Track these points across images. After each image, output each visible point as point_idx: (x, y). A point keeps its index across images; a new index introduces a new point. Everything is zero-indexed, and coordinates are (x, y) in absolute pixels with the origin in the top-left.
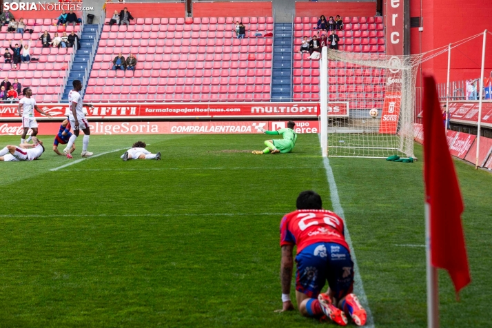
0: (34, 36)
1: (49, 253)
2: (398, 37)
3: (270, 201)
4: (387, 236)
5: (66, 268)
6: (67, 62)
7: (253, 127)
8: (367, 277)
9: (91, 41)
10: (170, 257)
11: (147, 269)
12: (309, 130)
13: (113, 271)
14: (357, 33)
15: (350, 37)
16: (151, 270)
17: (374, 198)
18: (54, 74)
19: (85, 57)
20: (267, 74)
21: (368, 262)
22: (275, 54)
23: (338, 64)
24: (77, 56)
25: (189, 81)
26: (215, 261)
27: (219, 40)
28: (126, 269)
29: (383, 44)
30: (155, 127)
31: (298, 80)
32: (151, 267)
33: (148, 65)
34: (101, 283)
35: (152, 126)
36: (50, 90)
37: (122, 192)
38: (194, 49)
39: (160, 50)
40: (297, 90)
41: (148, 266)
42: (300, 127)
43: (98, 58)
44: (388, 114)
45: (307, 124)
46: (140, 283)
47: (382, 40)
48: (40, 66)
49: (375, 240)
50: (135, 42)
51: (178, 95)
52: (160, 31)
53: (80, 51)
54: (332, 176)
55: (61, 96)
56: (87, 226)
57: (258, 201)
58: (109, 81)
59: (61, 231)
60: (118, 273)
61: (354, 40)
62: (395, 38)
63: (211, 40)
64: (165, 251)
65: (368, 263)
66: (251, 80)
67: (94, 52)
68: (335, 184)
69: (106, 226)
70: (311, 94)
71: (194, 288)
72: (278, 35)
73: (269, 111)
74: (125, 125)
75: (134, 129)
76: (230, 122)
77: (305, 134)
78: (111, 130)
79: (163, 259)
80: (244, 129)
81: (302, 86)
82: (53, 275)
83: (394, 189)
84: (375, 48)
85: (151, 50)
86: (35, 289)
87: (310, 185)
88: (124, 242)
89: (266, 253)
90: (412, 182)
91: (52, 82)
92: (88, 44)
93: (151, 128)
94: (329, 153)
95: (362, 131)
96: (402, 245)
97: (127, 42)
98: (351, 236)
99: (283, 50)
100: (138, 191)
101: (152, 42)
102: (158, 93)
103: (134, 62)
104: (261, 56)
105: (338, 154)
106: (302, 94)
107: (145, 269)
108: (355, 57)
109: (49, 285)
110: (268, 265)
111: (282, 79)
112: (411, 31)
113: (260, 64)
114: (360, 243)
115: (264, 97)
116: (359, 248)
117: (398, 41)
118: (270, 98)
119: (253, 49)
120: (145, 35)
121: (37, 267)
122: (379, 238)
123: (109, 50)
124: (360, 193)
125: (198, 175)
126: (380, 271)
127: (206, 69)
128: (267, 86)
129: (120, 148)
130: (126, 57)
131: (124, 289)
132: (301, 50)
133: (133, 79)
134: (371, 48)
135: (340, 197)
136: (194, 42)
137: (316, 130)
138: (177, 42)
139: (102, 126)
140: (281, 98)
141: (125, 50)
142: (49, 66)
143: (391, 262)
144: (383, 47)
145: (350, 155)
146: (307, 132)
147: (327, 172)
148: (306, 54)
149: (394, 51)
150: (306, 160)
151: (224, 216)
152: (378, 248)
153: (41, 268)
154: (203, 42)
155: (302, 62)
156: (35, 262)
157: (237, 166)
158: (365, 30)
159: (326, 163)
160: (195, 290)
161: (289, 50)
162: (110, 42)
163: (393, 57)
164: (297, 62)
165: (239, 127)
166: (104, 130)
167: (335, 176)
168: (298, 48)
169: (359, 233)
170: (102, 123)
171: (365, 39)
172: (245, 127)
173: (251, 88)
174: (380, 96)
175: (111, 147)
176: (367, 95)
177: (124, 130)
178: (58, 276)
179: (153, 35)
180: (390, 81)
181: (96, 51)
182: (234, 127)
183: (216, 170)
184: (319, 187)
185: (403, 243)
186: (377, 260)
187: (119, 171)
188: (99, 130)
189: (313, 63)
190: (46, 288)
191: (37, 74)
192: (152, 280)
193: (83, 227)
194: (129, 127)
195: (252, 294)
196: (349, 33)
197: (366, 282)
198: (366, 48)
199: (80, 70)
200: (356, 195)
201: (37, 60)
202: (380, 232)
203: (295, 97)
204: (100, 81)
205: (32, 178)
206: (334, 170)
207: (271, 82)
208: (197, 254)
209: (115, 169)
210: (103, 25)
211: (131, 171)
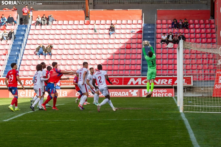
3: (151, 141)
6: (7, 50)
9: (23, 36)
12: (166, 95)
14: (198, 31)
15: (193, 33)
19: (19, 47)
20: (138, 58)
23: (191, 51)
24: (14, 45)
29: (215, 38)
30: (65, 93)
33: (60, 52)
35: (63, 92)
39: (68, 42)
42: (160, 93)
43: (27, 47)
44: (218, 84)
45: (165, 90)
47: (214, 35)
53: (15, 42)
55: (3, 72)
61: (196, 35)
63: (102, 35)
66: (128, 62)
68: (191, 130)
70: (167, 71)
72: (146, 32)
73: (140, 82)
76: (114, 90)
77: (164, 97)
80: (124, 93)
81: (162, 66)
84: (210, 40)
85: (62, 42)
87: (175, 130)
92: (21, 38)
94: (184, 110)
95: (201, 95)
100: (64, 134)
101: (63, 37)
104: (135, 46)
105: (190, 110)
106: (161, 71)
108: (202, 46)
113: (134, 51)
115: (136, 73)
118: (141, 74)
123: (34, 42)
124: (209, 135)
125: (101, 124)
127: (98, 54)
128: (139, 66)
130: (46, 46)
132: (161, 42)
134: (207, 40)
137: (171, 94)
139: (30, 92)
141: (45, 42)
144: (215, 40)
145: (198, 111)
146: (165, 96)
147: (185, 122)
148: (164, 44)
150: (169, 114)
154: (96, 36)
155: (161, 50)
157: (125, 118)
158: (203, 28)
159: (183, 116)
161: (153, 42)
162: (35, 37)
164: (159, 50)
165: (120, 93)
168: (159, 41)
170: (30, 90)
171: (203, 34)
172: (125, 93)
174: (213, 72)
176: (204, 71)
179: (64, 32)
181: (26, 43)
182: (117, 93)
183: (112, 121)
184: (182, 132)
187: (48, 122)
189: (169, 50)
196: (193, 31)
198: (204, 40)
199: (16, 55)
200: (206, 137)
204: (29, 62)
206: (189, 121)
207: (141, 63)
209: (46, 120)
210: (30, 25)
211: (56, 122)
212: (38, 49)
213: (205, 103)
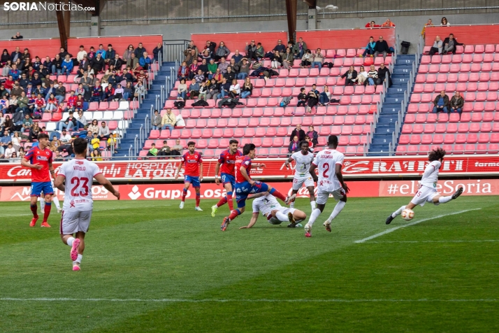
0: (334, 71)
6: (375, 104)
9: (406, 75)
18: (360, 119)
19: (398, 97)
24: (388, 95)
30: (487, 186)
33: (478, 106)
35: (484, 185)
36: (353, 139)
37: (447, 270)
39: (494, 86)
43: (415, 97)
48: (341, 109)
50: (463, 77)
52: (494, 61)
53: (391, 89)
55: (368, 147)
56: (403, 314)
58: (429, 128)
59: (370, 320)
67: (409, 90)
69: (428, 314)
85: (482, 86)
91: (357, 129)
92: (402, 80)
93: (481, 187)
97: (452, 77)
100: (468, 269)
101: (484, 76)
102: (492, 143)
103: (461, 102)
120: (475, 67)
123: (428, 87)
133: (459, 124)
141: (450, 87)
142: (352, 109)
162: (431, 77)
179: (486, 66)
181: (412, 89)
191: (338, 119)
193: (398, 314)
199: (392, 113)
201: (338, 101)
204: (417, 128)
205: (333, 253)
209: (437, 240)
210: (421, 55)
211: (457, 243)
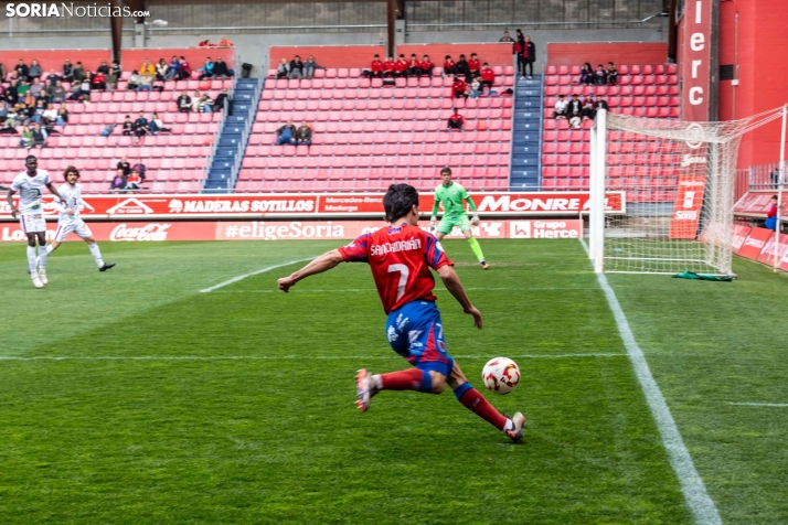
0: (165, 95)
1: (223, 412)
2: (700, 95)
3: (530, 338)
4: (715, 391)
5: (250, 433)
6: (212, 134)
7: (482, 229)
8: (697, 449)
9: (247, 102)
10: (399, 418)
11: (370, 436)
13: (319, 439)
14: (639, 89)
15: (628, 95)
16: (375, 437)
17: (683, 333)
18: (194, 151)
19: (238, 127)
20: (504, 151)
21: (693, 428)
22: (516, 120)
23: (622, 135)
24: (227, 124)
25: (390, 161)
26: (467, 425)
27: (435, 101)
28: (339, 436)
29: (677, 106)
30: (338, 229)
31: (552, 159)
32: (375, 434)
33: (329, 138)
34: (305, 455)
36: (187, 174)
37: (312, 324)
38: (397, 114)
39: (347, 115)
40: (548, 175)
41: (369, 431)
43: (257, 127)
44: (682, 209)
45: (562, 224)
46: (362, 456)
47: (676, 99)
48: (173, 139)
49: (698, 396)
50: (312, 105)
51: (373, 181)
52: (347, 87)
53: (231, 117)
54: (616, 301)
55: (204, 183)
56: (269, 373)
57: (512, 337)
58: (274, 162)
59: (233, 379)
60: (328, 442)
61: (634, 100)
62: (697, 95)
63: (422, 100)
64: (391, 410)
65: (695, 430)
66: (481, 159)
67: (251, 118)
68: (622, 313)
69: (298, 373)
70: (568, 180)
71: (444, 464)
72: (522, 93)
73: (506, 205)
74: (296, 226)
75: (308, 231)
77: (560, 239)
78: (275, 234)
79: (391, 422)
81: (555, 168)
82: (234, 443)
83: (711, 321)
84: (665, 111)
85: (335, 115)
86: (212, 465)
87: (585, 314)
88: (327, 396)
89: (539, 414)
90: (734, 310)
91: (191, 163)
92: (243, 107)
93: (333, 230)
94: (605, 267)
95: (643, 234)
96: (739, 404)
97: (300, 105)
98: (661, 389)
99: (528, 115)
100: (335, 322)
101: (337, 104)
102: (345, 180)
103: (309, 133)
104: (496, 124)
105: (619, 269)
106: (555, 180)
107: (366, 436)
108: (646, 124)
109: (230, 457)
110: (546, 431)
111: (525, 158)
112: (720, 85)
113: (495, 136)
114: (676, 400)
115: (499, 184)
116: (677, 407)
117: (700, 101)
118: (508, 187)
119: (483, 113)
120: (327, 94)
121: (209, 432)
122: (705, 392)
123: (273, 116)
124: (662, 326)
126: (714, 441)
127: (415, 143)
128: (504, 168)
129: (294, 259)
130: (297, 125)
131: (341, 465)
132: (555, 115)
133: (308, 158)
134: (659, 111)
135: (633, 332)
136: (399, 104)
138: (374, 104)
140: (524, 186)
141: (298, 116)
142: (186, 140)
143: (728, 429)
144: (677, 110)
145: (637, 270)
149: (695, 115)
150: (571, 277)
151: (466, 359)
152: (704, 408)
153: (214, 433)
154: (411, 103)
155: (556, 132)
156: (205, 425)
157: (472, 286)
158: (651, 84)
159: (603, 282)
160: (445, 468)
161: (537, 115)
162: (276, 105)
163: (694, 124)
164: (550, 132)
166: (265, 233)
167: (620, 301)
169: (672, 385)
170: (262, 223)
171: (650, 98)
173: (481, 171)
174: (671, 182)
175: (282, 258)
176: (653, 181)
177: (295, 233)
178: (240, 444)
179: (339, 93)
180: (687, 160)
181: (255, 117)
184: (600, 318)
185: (740, 400)
186: (706, 426)
188: (258, 234)
189: (573, 134)
190: (227, 462)
191: (170, 151)
192: (379, 452)
193: (265, 374)
194: (301, 229)
195: (530, 474)
196: (627, 89)
197: (696, 457)
198: (653, 111)
199: (232, 145)
200: (656, 329)
201: (169, 130)
202: (703, 384)
203: (545, 184)
204: (260, 162)
205: (177, 304)
206: (617, 293)
207: (509, 162)
208: (438, 414)
210: (265, 79)
212: (280, 132)
213: (646, 251)
